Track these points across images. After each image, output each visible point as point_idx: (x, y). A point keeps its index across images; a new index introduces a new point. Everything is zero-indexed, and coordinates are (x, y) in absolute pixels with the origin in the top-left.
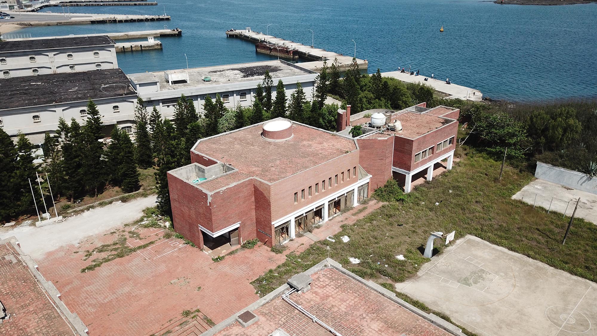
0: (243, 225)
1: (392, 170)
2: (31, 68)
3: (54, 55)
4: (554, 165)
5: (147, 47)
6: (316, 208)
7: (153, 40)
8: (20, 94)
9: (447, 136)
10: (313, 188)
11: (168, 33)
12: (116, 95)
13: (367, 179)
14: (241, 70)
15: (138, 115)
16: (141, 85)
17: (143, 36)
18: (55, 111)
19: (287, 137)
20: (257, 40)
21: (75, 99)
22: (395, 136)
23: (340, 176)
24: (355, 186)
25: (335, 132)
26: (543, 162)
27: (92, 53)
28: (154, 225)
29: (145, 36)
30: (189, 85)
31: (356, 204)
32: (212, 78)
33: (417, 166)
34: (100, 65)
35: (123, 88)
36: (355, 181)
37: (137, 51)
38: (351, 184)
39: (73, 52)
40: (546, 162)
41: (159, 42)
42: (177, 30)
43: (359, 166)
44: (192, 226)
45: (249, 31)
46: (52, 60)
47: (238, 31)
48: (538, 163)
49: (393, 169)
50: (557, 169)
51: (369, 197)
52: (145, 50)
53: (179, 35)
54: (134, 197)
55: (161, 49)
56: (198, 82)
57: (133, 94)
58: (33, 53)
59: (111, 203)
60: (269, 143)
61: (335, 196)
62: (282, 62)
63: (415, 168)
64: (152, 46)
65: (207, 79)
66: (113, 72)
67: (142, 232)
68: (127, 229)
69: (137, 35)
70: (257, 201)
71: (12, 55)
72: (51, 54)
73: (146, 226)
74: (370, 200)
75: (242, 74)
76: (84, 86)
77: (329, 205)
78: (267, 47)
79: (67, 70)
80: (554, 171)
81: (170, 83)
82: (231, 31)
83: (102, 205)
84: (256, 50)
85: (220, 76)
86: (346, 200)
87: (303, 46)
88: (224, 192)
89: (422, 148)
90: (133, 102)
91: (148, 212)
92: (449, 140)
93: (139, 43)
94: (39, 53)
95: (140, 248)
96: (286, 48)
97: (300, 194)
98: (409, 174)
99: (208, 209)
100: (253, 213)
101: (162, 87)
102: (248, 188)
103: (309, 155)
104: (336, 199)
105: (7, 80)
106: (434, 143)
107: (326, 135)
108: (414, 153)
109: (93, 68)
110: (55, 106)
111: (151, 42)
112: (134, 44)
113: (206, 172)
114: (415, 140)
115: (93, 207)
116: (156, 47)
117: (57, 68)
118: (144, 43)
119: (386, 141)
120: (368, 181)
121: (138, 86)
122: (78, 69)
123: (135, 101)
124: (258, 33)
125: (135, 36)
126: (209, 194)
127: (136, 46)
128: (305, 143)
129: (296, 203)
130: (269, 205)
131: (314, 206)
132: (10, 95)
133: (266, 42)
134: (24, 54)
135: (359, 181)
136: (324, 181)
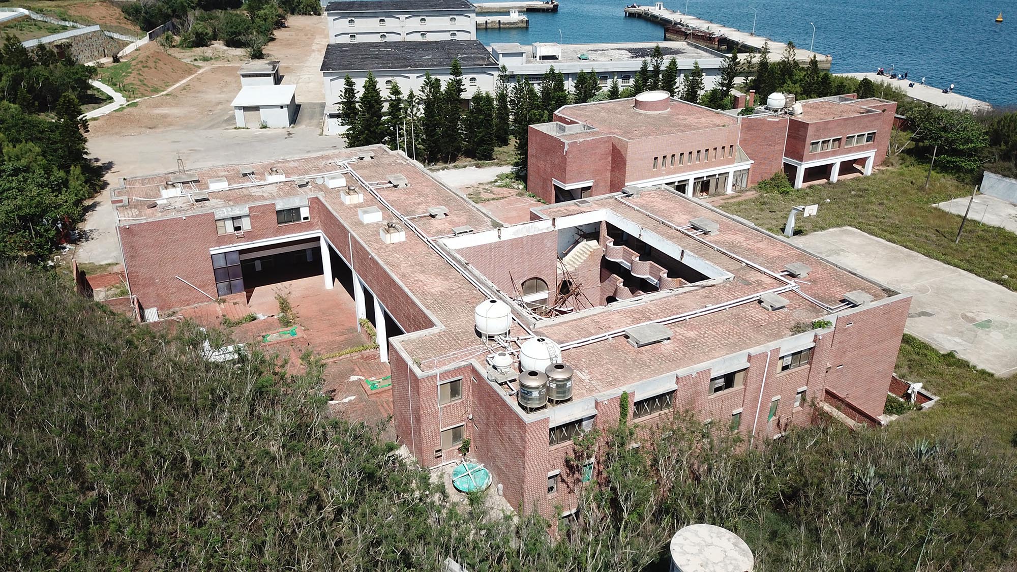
0: (596, 183)
1: (783, 161)
2: (379, 33)
3: (406, 18)
4: (1005, 176)
5: (508, 23)
6: (679, 182)
7: (517, 14)
8: (372, 58)
9: (864, 129)
10: (677, 157)
11: (539, 7)
12: (475, 65)
13: (747, 165)
14: (630, 50)
15: (499, 85)
16: (504, 55)
17: (502, 10)
18: (409, 78)
19: (661, 110)
20: (670, 22)
21: (430, 66)
22: (791, 120)
23: (711, 151)
24: (731, 169)
25: (719, 110)
26: (992, 172)
27: (448, 18)
28: (506, 186)
29: (505, 10)
30: (560, 62)
31: (729, 191)
32: (589, 57)
33: (813, 157)
34: (455, 34)
35: (483, 59)
36: (731, 162)
37: (493, 29)
38: (724, 164)
39: (427, 16)
40: (995, 172)
41: (524, 17)
42: (553, 3)
43: (737, 146)
44: (546, 181)
45: (660, 9)
46: (402, 24)
47: (643, 8)
48: (985, 173)
49: (785, 159)
50: (1007, 180)
51: (748, 187)
52: (504, 28)
53: (555, 9)
54: (489, 166)
55: (527, 28)
56: (572, 59)
57: (494, 66)
58: (384, 14)
59: (465, 167)
60: (640, 114)
61: (704, 173)
62: (688, 44)
63: (810, 159)
64: (514, 23)
65: (584, 57)
66: (469, 43)
67: (495, 190)
68: (481, 186)
69: (494, 8)
70: (614, 161)
71: (362, 16)
72: (403, 17)
73: (499, 186)
74: (749, 190)
75: (630, 55)
76: (438, 54)
77: (695, 183)
78: (682, 31)
79: (417, 38)
80: (1004, 184)
81: (538, 58)
82: (633, 7)
83: (455, 167)
84: (665, 36)
85: (601, 55)
86: (717, 184)
87: (738, 33)
88: (581, 143)
89: (822, 136)
90: (493, 75)
91: (501, 177)
92: (866, 136)
93: (496, 18)
94: (390, 15)
95: (493, 199)
96: (710, 34)
97: (660, 160)
98: (801, 165)
99: (564, 159)
100: (609, 174)
101: (528, 62)
102: (606, 145)
103: (679, 126)
104: (705, 179)
105: (354, 45)
106: (841, 133)
107: (708, 112)
108: (809, 140)
109: (447, 37)
110: (410, 72)
111: (515, 17)
112: (490, 19)
113: (566, 130)
114: (811, 124)
115: (447, 168)
116: (520, 25)
117: (407, 34)
118: (504, 19)
119: (778, 122)
120: (749, 167)
121: (501, 55)
122: (430, 38)
123: (496, 73)
124: (674, 12)
125: (491, 8)
126: (566, 142)
127: (492, 22)
128: (681, 117)
129: (655, 169)
130: (625, 164)
131: (677, 178)
132: (362, 58)
133: (683, 25)
134: (375, 15)
135: (736, 164)
136: (690, 153)
